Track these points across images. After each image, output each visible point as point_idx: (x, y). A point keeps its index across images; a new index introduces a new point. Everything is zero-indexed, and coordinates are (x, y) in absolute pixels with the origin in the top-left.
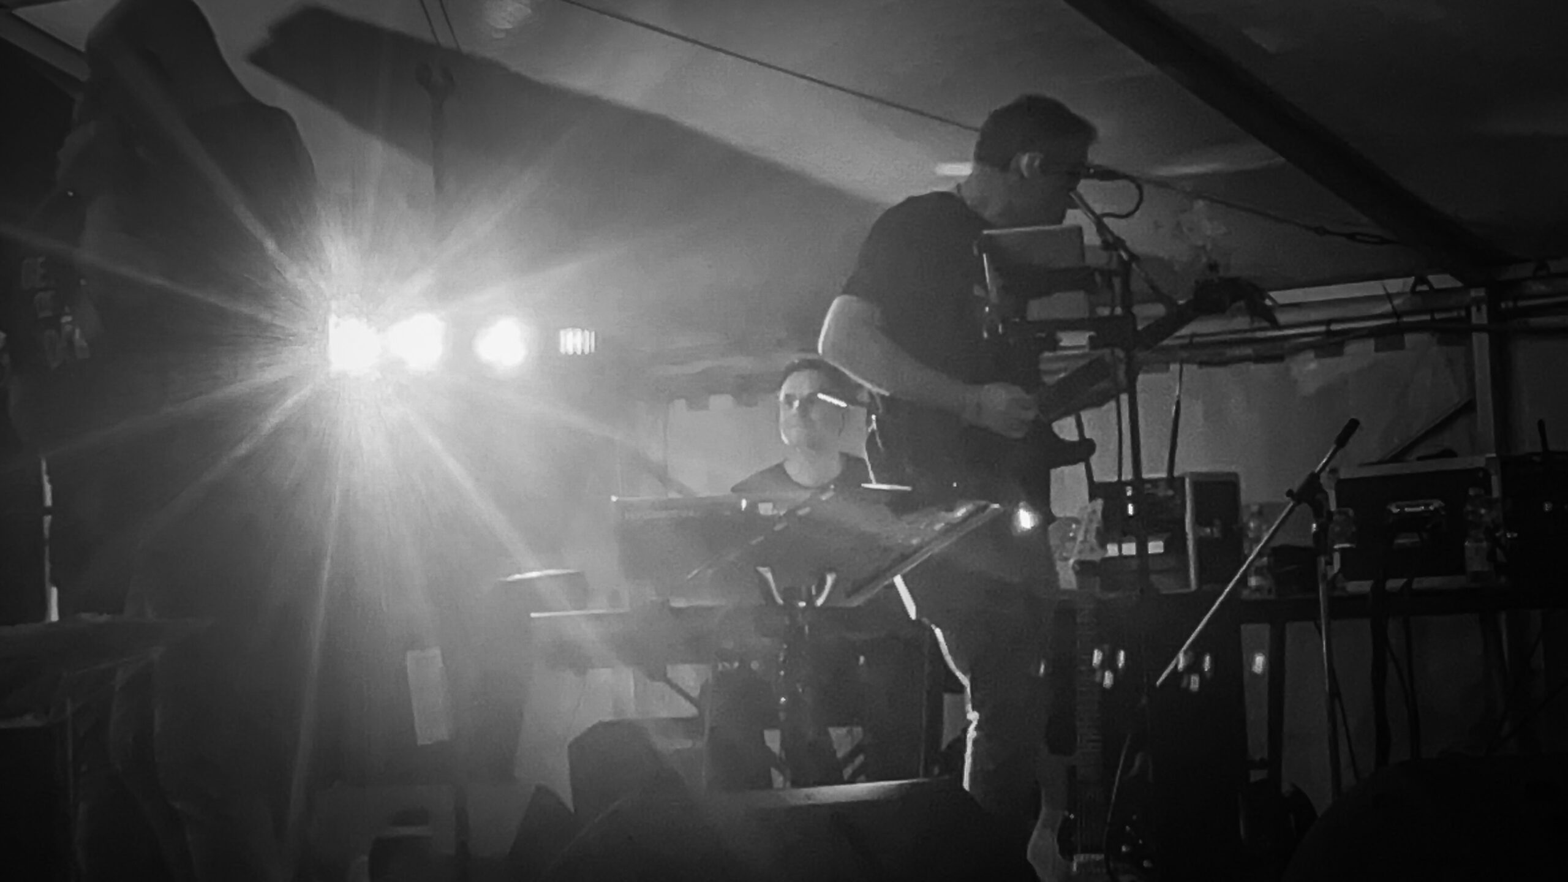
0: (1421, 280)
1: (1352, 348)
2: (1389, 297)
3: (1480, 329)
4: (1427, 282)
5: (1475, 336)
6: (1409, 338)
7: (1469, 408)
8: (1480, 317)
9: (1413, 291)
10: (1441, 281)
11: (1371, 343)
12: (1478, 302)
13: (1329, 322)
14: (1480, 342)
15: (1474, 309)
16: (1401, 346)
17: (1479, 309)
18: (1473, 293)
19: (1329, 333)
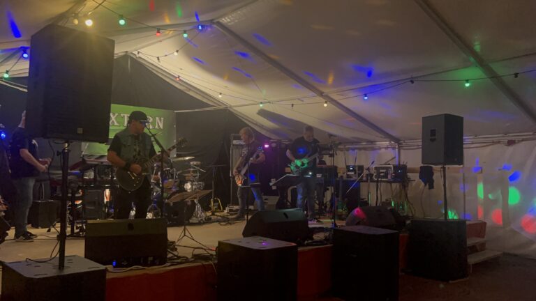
2: (386, 144)
4: (391, 142)
6: (389, 149)
7: (395, 158)
8: (397, 147)
11: (384, 149)
14: (397, 150)
18: (396, 144)
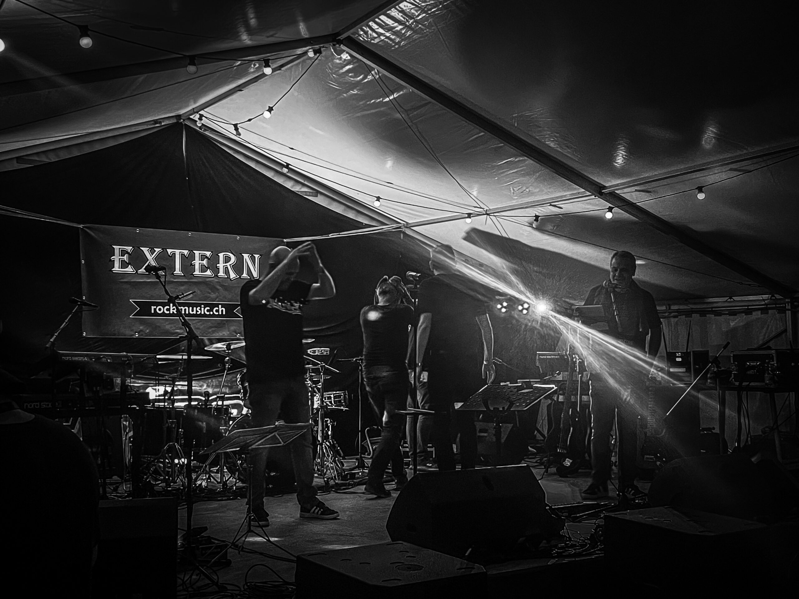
0: (773, 296)
1: (754, 313)
2: (764, 300)
3: (788, 310)
4: (775, 297)
5: (787, 312)
6: (770, 311)
7: (785, 331)
8: (788, 307)
9: (771, 299)
10: (778, 296)
11: (759, 312)
12: (788, 302)
13: (748, 306)
14: (789, 313)
15: (787, 304)
16: (767, 313)
17: (788, 305)
18: (787, 300)
19: (748, 309)
